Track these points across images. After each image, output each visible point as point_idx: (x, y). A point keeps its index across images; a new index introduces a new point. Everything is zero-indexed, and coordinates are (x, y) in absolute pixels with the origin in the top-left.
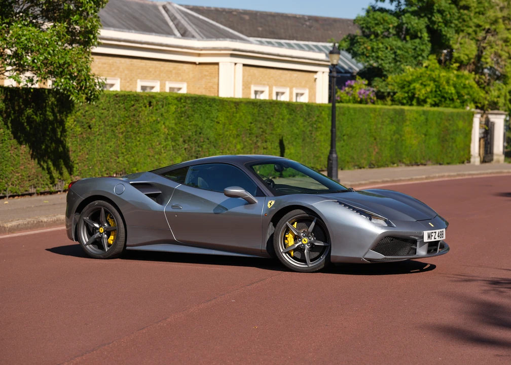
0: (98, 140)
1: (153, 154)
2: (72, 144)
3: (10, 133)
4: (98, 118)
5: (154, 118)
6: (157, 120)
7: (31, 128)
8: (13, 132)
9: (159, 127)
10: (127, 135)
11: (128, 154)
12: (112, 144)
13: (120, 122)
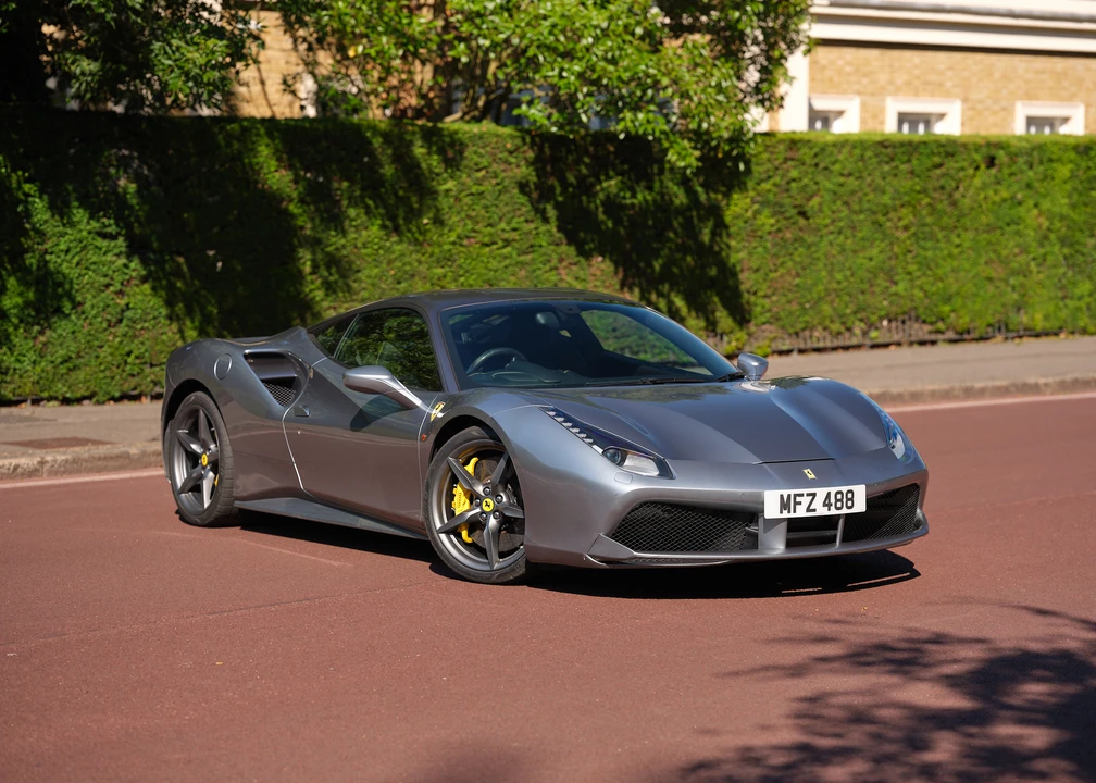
0: (831, 243)
1: (1003, 276)
2: (750, 254)
3: (554, 230)
4: (828, 197)
5: (1005, 194)
6: (1013, 198)
7: (618, 222)
8: (560, 229)
9: (1023, 214)
10: (923, 232)
11: (924, 274)
12: (874, 252)
13: (898, 203)
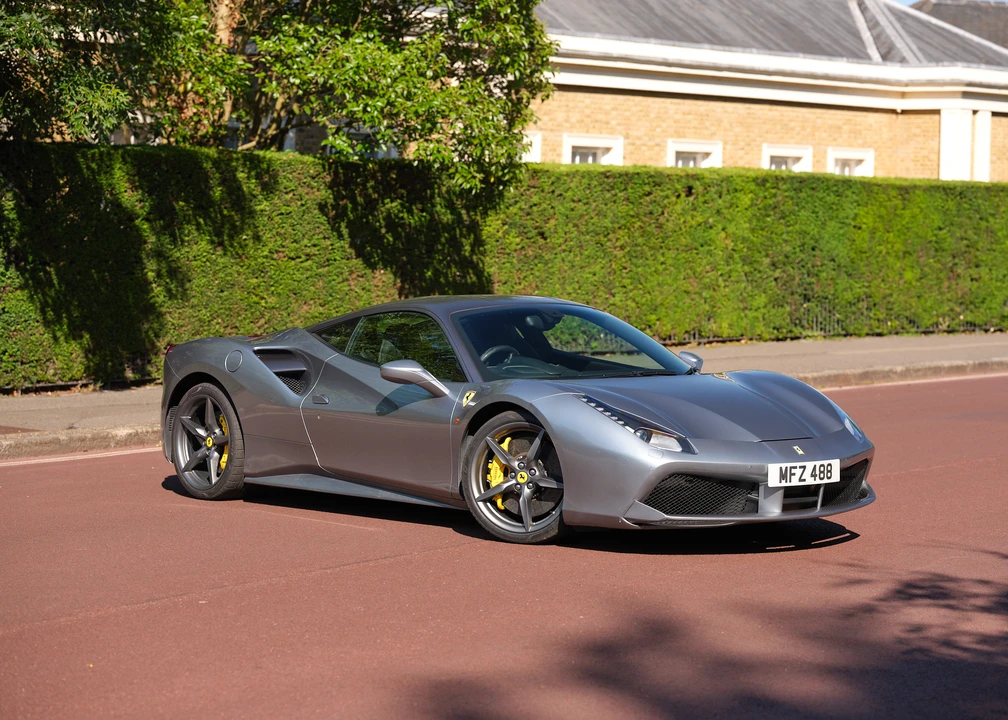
0: (563, 260)
1: (697, 290)
2: (500, 269)
3: (347, 246)
4: (562, 219)
5: (700, 219)
6: (706, 222)
7: (397, 237)
8: (352, 245)
9: (713, 236)
10: (635, 252)
11: (635, 288)
12: (597, 268)
13: (616, 226)
